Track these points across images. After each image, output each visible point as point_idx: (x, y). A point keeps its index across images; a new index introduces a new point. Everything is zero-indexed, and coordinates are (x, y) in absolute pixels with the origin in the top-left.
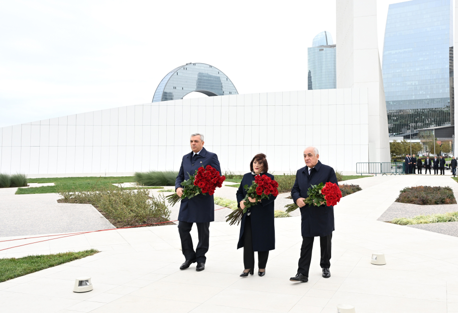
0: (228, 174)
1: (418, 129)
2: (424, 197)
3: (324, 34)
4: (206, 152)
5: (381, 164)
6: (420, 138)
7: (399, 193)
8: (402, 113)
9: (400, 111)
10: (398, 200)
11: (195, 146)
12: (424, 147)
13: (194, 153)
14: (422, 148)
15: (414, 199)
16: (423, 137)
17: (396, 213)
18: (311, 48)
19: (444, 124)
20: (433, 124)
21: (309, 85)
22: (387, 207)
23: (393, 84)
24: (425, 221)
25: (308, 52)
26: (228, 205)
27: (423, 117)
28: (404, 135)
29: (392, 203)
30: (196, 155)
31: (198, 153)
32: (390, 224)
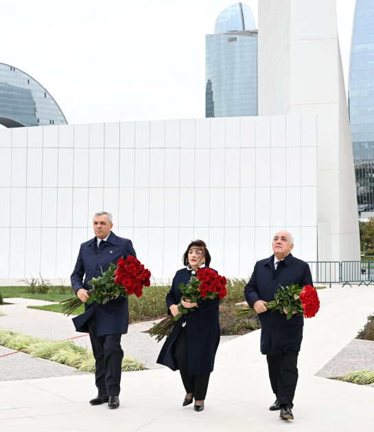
0: (37, 285)
3: (238, 8)
4: (118, 238)
5: (340, 265)
7: (366, 321)
11: (102, 230)
13: (99, 240)
18: (212, 35)
21: (207, 109)
22: (339, 350)
23: (369, 109)
25: (208, 43)
26: (24, 346)
29: (349, 342)
30: (102, 242)
31: (105, 240)
32: (342, 382)
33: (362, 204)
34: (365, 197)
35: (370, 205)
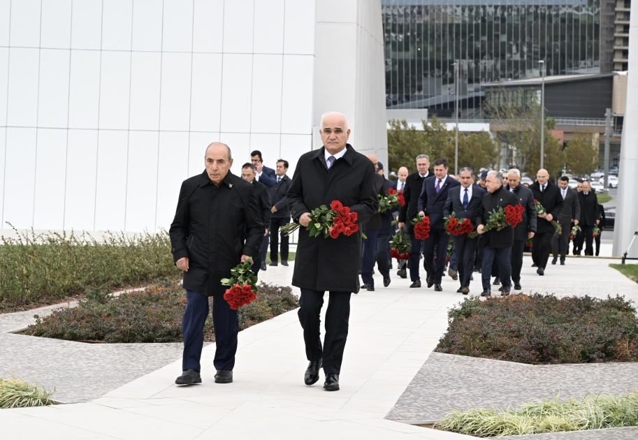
1: (483, 84)
2: (543, 337)
6: (487, 117)
7: (446, 321)
8: (427, 18)
9: (419, 13)
10: (446, 346)
12: (503, 153)
14: (495, 155)
15: (505, 340)
16: (502, 113)
17: (449, 393)
19: (577, 66)
20: (537, 66)
24: (563, 421)
27: (504, 38)
28: (430, 102)
29: (426, 358)
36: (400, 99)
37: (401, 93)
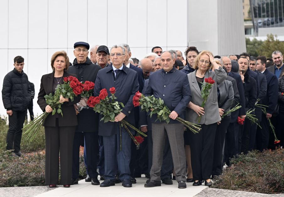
2: (277, 176)
33: (260, 17)
34: (263, 8)
35: (270, 19)
36: (276, 20)
37: (276, 17)
